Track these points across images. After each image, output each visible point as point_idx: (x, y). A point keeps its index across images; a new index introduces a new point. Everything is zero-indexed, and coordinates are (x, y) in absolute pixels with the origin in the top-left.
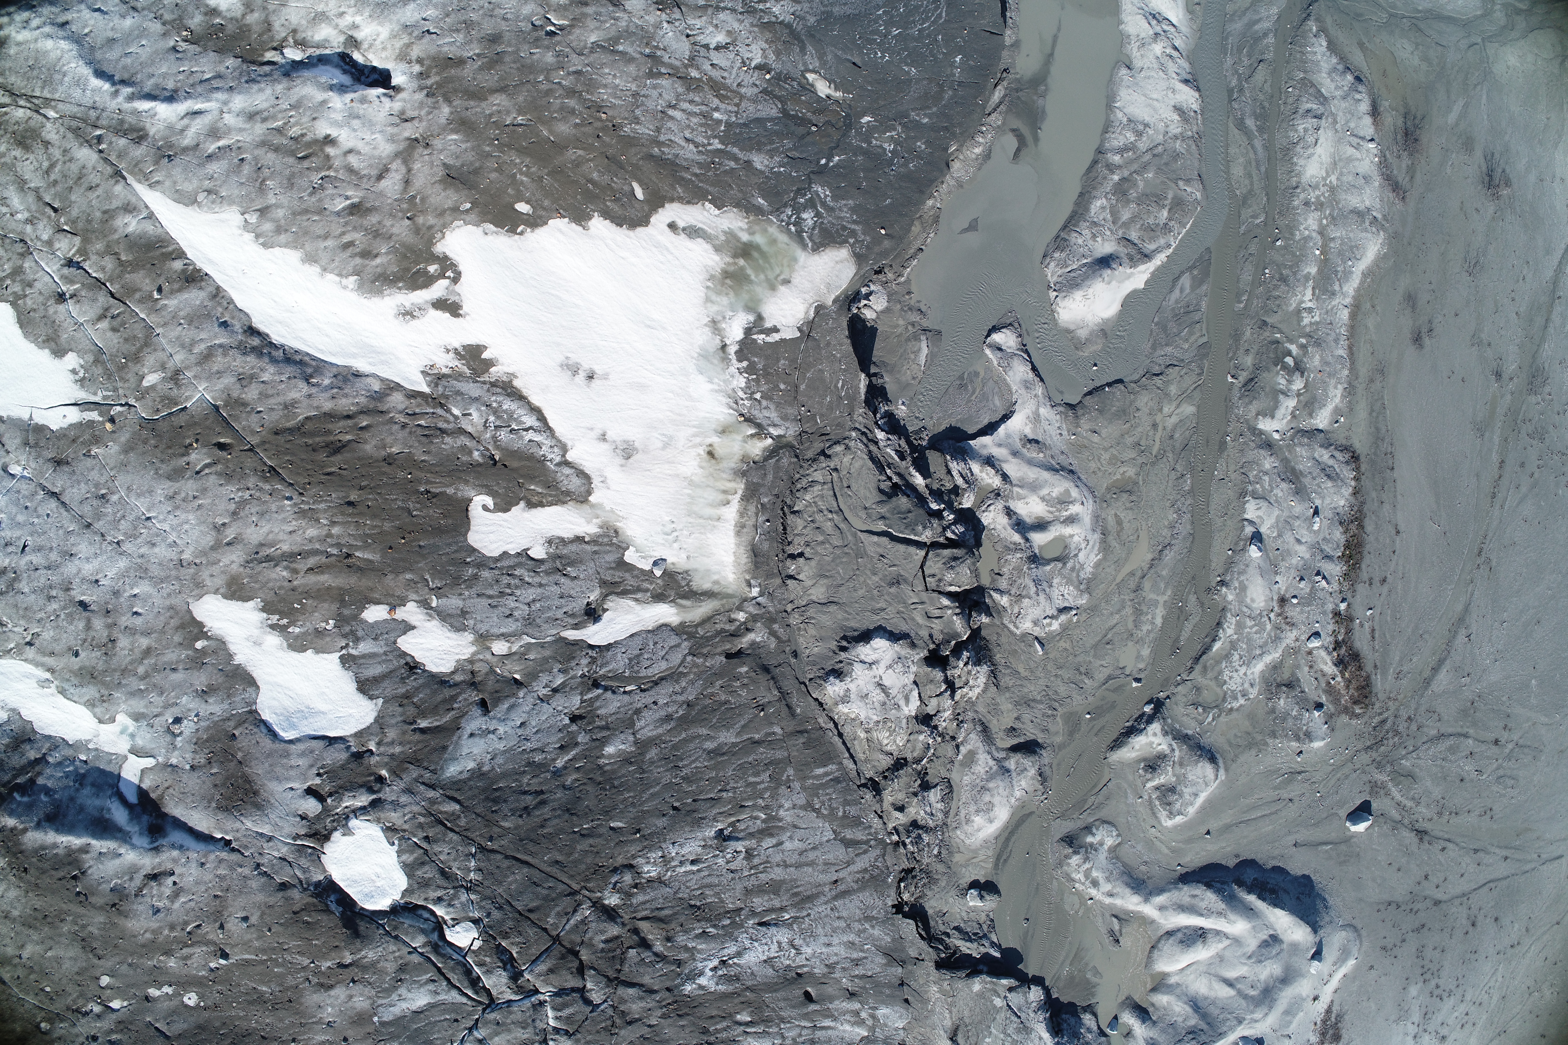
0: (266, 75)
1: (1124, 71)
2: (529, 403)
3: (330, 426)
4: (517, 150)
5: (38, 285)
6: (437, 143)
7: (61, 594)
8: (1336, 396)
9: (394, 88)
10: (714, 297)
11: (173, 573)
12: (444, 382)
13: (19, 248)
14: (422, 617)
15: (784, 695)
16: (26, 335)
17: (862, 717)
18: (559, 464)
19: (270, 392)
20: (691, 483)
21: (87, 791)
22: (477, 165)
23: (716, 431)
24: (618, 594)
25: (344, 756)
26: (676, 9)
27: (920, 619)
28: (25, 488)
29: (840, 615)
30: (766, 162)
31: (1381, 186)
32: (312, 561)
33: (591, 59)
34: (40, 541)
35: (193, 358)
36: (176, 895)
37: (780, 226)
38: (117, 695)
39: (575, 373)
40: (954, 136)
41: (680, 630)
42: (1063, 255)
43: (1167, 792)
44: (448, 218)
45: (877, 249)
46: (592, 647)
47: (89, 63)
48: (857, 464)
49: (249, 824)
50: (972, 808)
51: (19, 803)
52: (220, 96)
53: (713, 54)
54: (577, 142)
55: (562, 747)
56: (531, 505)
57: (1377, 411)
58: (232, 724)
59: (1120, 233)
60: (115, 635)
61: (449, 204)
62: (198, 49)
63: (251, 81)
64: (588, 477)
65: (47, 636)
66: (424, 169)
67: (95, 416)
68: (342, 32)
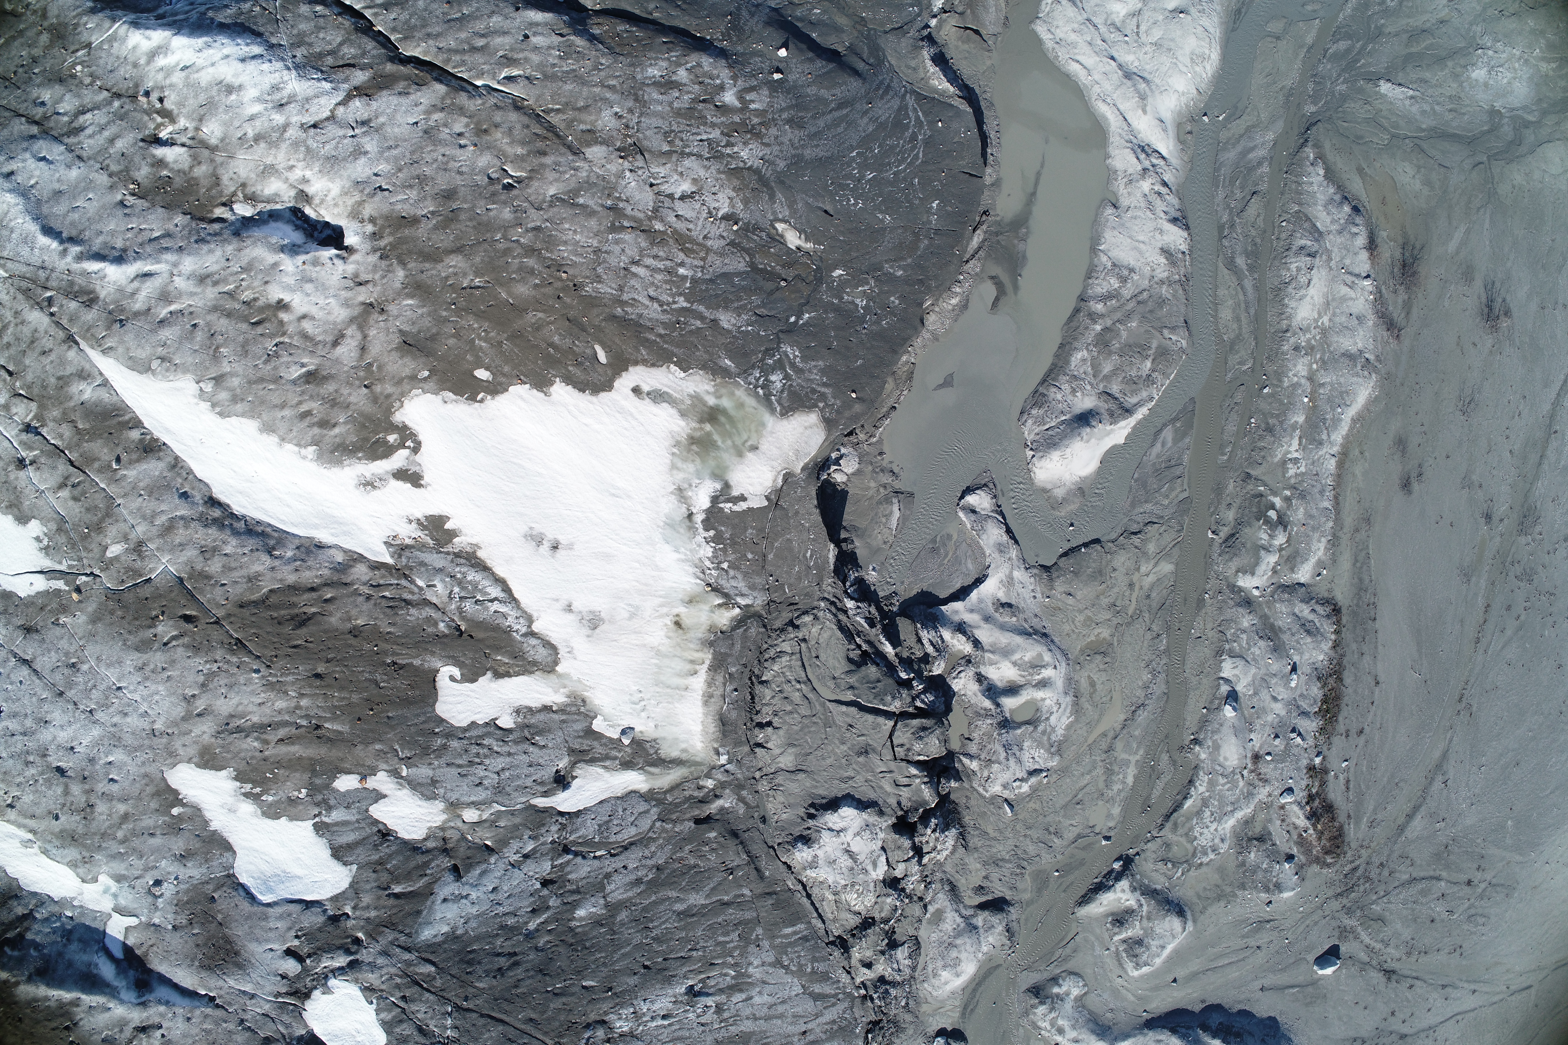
0: (216, 234)
1: (1110, 211)
2: (493, 574)
3: (294, 599)
4: (475, 314)
6: (392, 309)
7: (38, 760)
8: (1319, 549)
9: (346, 248)
10: (680, 464)
11: (146, 742)
12: (407, 553)
14: (392, 786)
15: (753, 859)
17: (830, 881)
18: (525, 635)
19: (233, 565)
20: (659, 653)
21: (74, 946)
22: (434, 331)
23: (682, 601)
24: (587, 762)
25: (321, 919)
26: (639, 157)
27: (888, 788)
29: (808, 783)
30: (733, 321)
31: (1376, 325)
32: (282, 733)
33: (550, 214)
34: (15, 707)
35: (154, 531)
37: (747, 389)
38: (98, 857)
39: (539, 543)
40: (929, 290)
41: (648, 797)
42: (1041, 412)
43: (1135, 945)
44: (406, 386)
45: (847, 414)
46: (561, 814)
47: (36, 219)
48: (826, 635)
49: (232, 983)
50: (940, 963)
51: (10, 958)
52: (169, 257)
53: (678, 204)
54: (538, 304)
55: (533, 911)
56: (498, 675)
57: (1361, 562)
58: (211, 887)
59: (1101, 386)
60: (93, 800)
61: (407, 372)
62: (146, 204)
63: (200, 241)
64: (554, 648)
65: (27, 799)
66: (380, 336)
67: (61, 585)
68: (293, 186)
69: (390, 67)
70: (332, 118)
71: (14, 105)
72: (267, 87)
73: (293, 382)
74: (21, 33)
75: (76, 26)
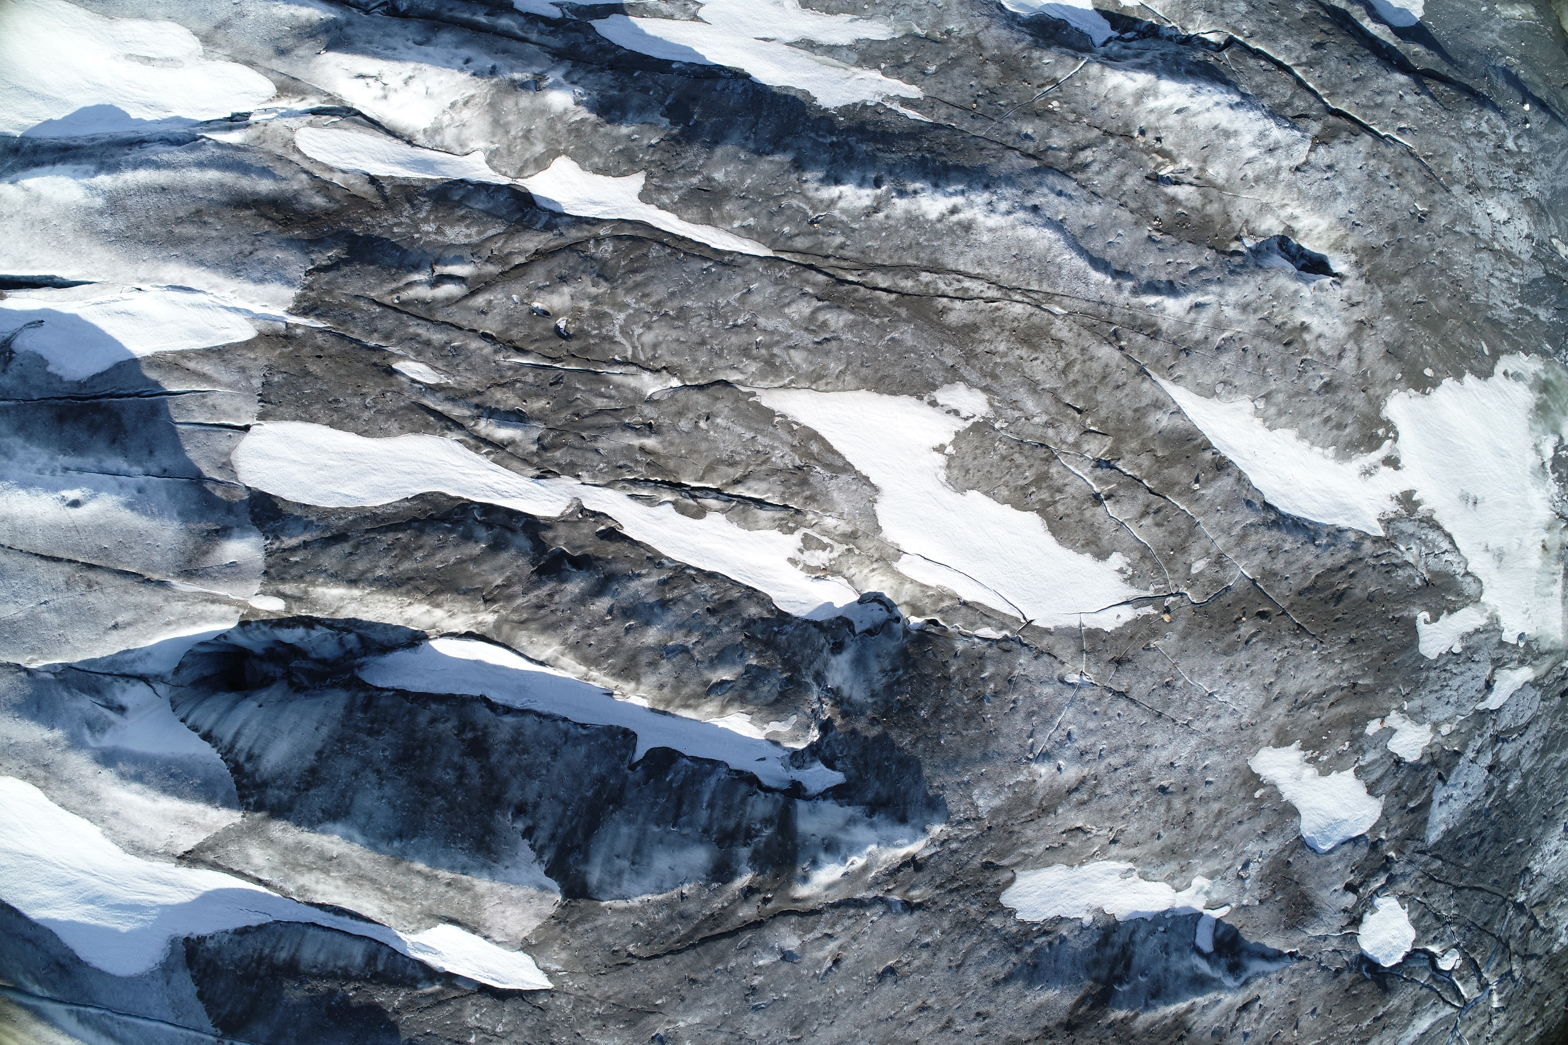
0: (1242, 266)
2: (1441, 532)
3: (1334, 580)
4: (1421, 326)
5: (1070, 490)
6: (1379, 324)
7: (1144, 787)
9: (1336, 275)
10: (1533, 426)
11: (1236, 737)
12: (1392, 526)
13: (1041, 453)
14: (1399, 721)
16: (1061, 542)
18: (1463, 576)
19: (1292, 559)
20: (1535, 572)
22: (1402, 341)
23: (1545, 529)
24: (1500, 667)
25: (1366, 850)
26: (1478, 192)
28: (1088, 694)
30: (1545, 315)
32: (1332, 698)
33: (1445, 240)
34: (1116, 742)
35: (1232, 541)
36: (1262, 1015)
38: (1195, 862)
39: (1467, 501)
41: (1535, 684)
44: (1388, 388)
46: (1492, 712)
49: (1310, 932)
51: (1123, 994)
52: (1214, 288)
54: (1451, 313)
55: (1487, 794)
56: (1450, 612)
58: (1288, 854)
60: (1192, 808)
61: (1389, 377)
62: (1174, 240)
63: (1231, 272)
64: (1480, 582)
65: (1132, 829)
66: (1372, 348)
67: (1150, 610)
68: (1282, 222)
69: (1331, 119)
70: (1306, 163)
71: (997, 137)
72: (1257, 133)
73: (1317, 392)
74: (956, 61)
75: (1029, 59)
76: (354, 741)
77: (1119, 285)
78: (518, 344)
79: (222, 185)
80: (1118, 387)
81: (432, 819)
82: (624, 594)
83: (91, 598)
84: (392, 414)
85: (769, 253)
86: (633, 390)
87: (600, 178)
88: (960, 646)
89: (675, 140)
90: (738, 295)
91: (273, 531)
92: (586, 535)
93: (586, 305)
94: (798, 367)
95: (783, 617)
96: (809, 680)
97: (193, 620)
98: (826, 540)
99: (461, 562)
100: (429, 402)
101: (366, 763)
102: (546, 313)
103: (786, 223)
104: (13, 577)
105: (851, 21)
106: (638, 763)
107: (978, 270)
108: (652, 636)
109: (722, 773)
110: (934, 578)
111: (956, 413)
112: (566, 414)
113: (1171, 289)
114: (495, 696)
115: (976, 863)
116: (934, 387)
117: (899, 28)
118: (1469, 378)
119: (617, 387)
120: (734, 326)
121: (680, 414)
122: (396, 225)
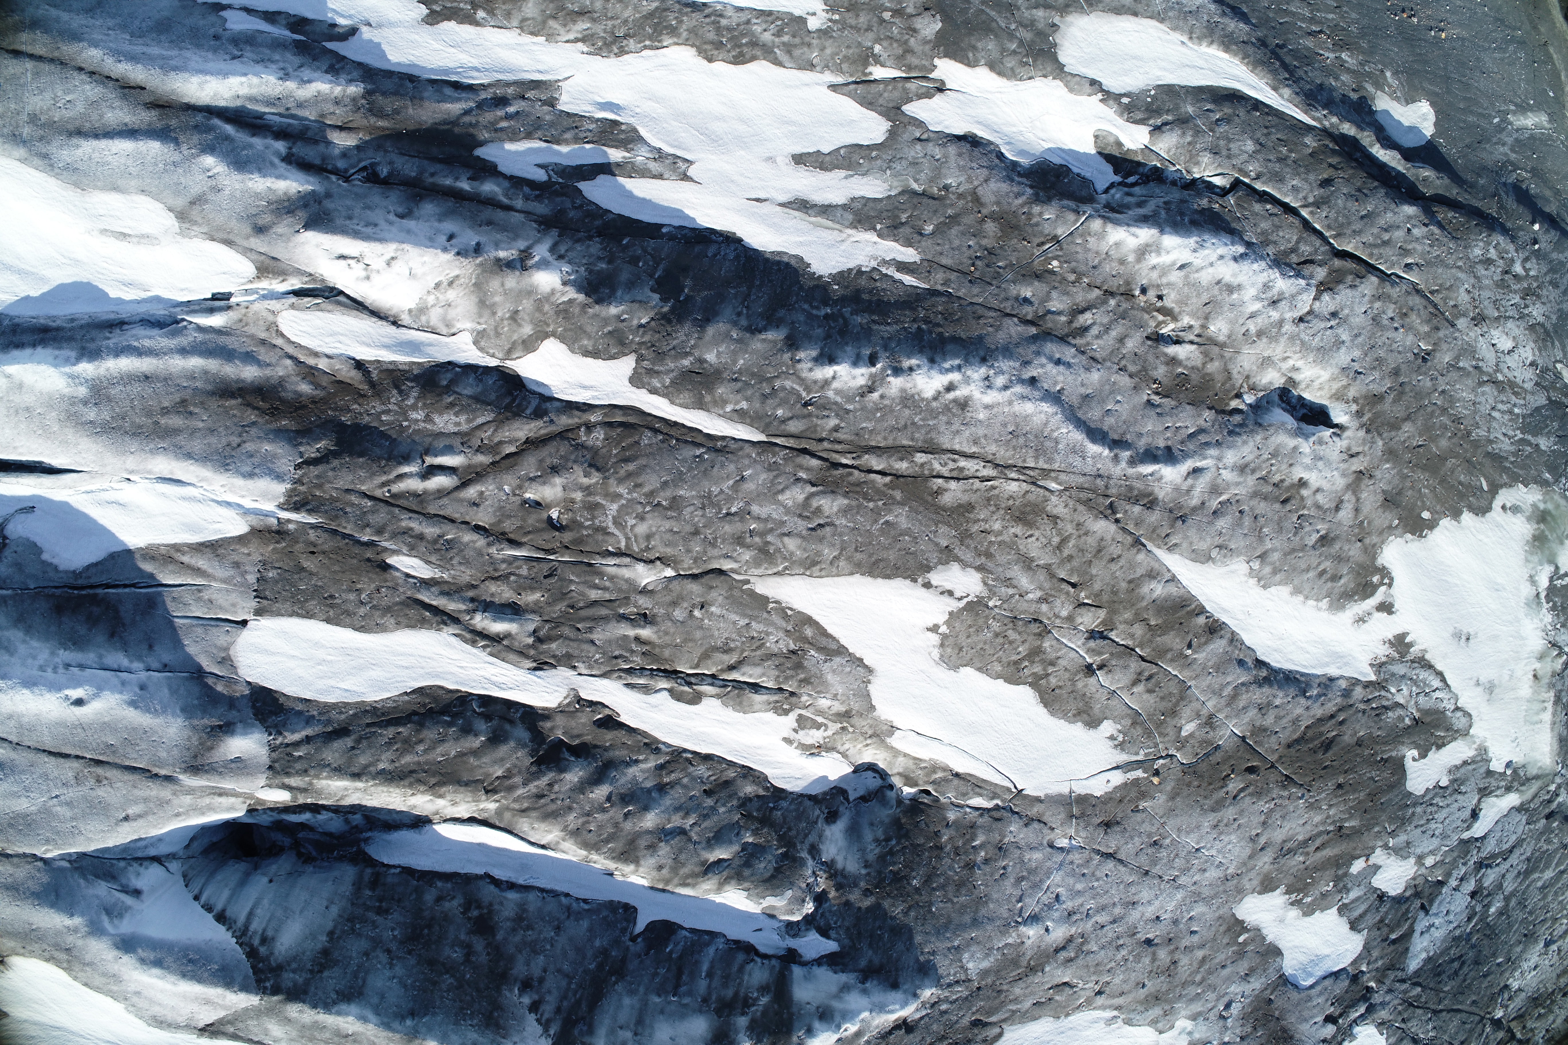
0: (1241, 425)
2: (1435, 669)
3: (1323, 730)
4: (1421, 469)
5: (1062, 663)
6: (1378, 474)
7: (1130, 941)
9: (1336, 426)
11: (1222, 889)
12: (1383, 669)
13: (1035, 628)
14: (1384, 857)
16: (1053, 713)
18: (1453, 711)
20: (1525, 701)
22: (1401, 487)
23: (1537, 658)
24: (1487, 795)
25: (1346, 983)
26: (1483, 323)
28: (1077, 857)
30: (1546, 443)
32: (1318, 843)
33: (1448, 378)
34: (1103, 901)
35: (1223, 702)
37: (1558, 493)
38: (1177, 1005)
39: (1460, 638)
41: (1519, 809)
44: (1385, 535)
46: (1477, 839)
52: (1213, 452)
54: (1451, 452)
55: (1468, 919)
56: (1439, 747)
58: (1268, 990)
60: (1176, 957)
61: (1386, 524)
62: (1173, 403)
63: (1231, 433)
64: (1470, 715)
65: (1117, 980)
66: (1370, 497)
67: (1139, 773)
68: (1284, 375)
69: (1337, 263)
70: (1310, 313)
71: (994, 303)
72: (1260, 285)
73: (1313, 547)
74: (954, 220)
75: (1029, 215)
76: (363, 920)
77: (1116, 456)
78: (512, 536)
79: (206, 372)
80: (1113, 560)
81: (442, 997)
82: (623, 781)
83: (101, 792)
84: (387, 610)
85: (762, 438)
86: (627, 581)
87: (590, 360)
88: (952, 816)
89: (665, 319)
90: (731, 482)
91: (276, 726)
92: (584, 725)
93: (578, 496)
94: (792, 554)
95: (779, 793)
96: (804, 854)
97: (202, 812)
98: (820, 719)
99: (461, 755)
100: (424, 597)
101: (377, 943)
102: (538, 504)
103: (779, 405)
104: (23, 772)
105: (846, 178)
106: (639, 935)
107: (974, 449)
108: (650, 820)
109: (720, 944)
110: (927, 752)
111: (950, 593)
112: (561, 606)
113: (1169, 456)
114: (497, 873)
115: (966, 1021)
116: (928, 569)
117: (895, 184)
118: (1467, 517)
119: (612, 578)
120: (728, 514)
121: (674, 604)
122: (384, 412)
